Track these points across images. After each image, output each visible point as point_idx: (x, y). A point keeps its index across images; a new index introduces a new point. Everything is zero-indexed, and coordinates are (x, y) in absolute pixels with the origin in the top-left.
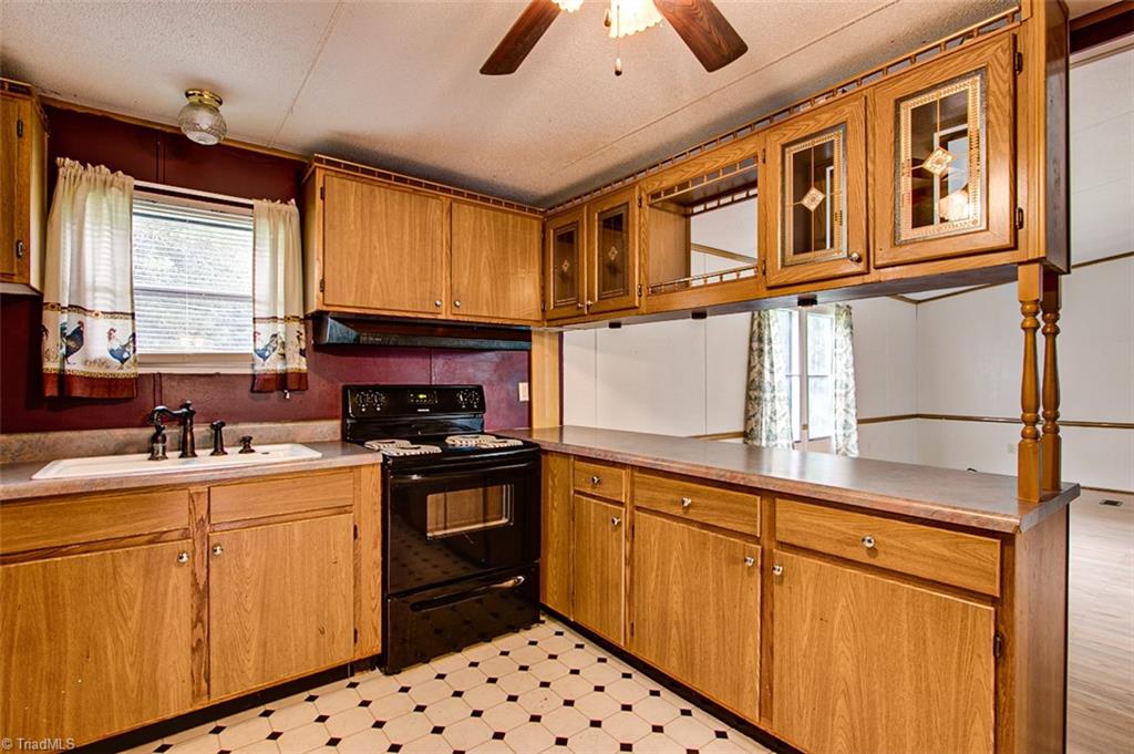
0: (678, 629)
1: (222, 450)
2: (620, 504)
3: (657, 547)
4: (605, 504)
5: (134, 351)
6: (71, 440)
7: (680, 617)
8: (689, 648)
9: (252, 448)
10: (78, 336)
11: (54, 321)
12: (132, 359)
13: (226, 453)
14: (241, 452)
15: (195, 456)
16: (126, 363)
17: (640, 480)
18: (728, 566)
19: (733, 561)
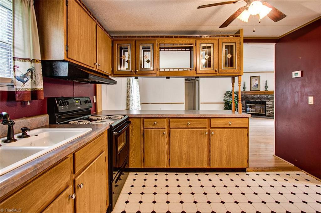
0: (185, 155)
2: (164, 128)
3: (178, 137)
4: (158, 130)
7: (186, 152)
8: (189, 158)
17: (172, 121)
18: (200, 136)
19: (201, 134)
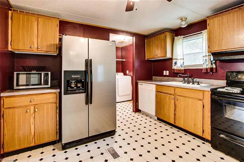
1: (194, 83)
5: (184, 65)
6: (177, 79)
9: (199, 84)
10: (176, 63)
11: (174, 61)
12: (183, 66)
13: (194, 84)
14: (197, 85)
15: (189, 84)
16: (182, 67)
